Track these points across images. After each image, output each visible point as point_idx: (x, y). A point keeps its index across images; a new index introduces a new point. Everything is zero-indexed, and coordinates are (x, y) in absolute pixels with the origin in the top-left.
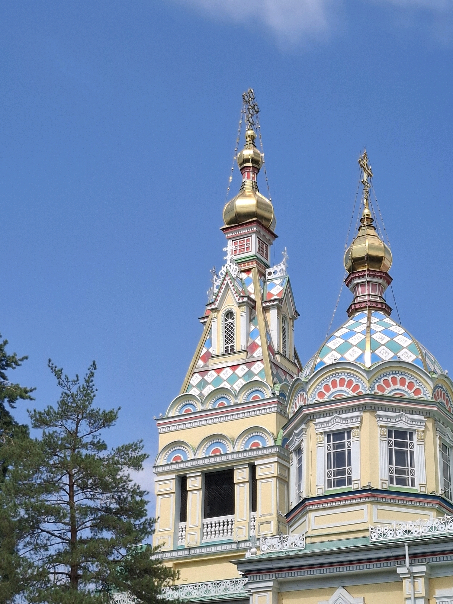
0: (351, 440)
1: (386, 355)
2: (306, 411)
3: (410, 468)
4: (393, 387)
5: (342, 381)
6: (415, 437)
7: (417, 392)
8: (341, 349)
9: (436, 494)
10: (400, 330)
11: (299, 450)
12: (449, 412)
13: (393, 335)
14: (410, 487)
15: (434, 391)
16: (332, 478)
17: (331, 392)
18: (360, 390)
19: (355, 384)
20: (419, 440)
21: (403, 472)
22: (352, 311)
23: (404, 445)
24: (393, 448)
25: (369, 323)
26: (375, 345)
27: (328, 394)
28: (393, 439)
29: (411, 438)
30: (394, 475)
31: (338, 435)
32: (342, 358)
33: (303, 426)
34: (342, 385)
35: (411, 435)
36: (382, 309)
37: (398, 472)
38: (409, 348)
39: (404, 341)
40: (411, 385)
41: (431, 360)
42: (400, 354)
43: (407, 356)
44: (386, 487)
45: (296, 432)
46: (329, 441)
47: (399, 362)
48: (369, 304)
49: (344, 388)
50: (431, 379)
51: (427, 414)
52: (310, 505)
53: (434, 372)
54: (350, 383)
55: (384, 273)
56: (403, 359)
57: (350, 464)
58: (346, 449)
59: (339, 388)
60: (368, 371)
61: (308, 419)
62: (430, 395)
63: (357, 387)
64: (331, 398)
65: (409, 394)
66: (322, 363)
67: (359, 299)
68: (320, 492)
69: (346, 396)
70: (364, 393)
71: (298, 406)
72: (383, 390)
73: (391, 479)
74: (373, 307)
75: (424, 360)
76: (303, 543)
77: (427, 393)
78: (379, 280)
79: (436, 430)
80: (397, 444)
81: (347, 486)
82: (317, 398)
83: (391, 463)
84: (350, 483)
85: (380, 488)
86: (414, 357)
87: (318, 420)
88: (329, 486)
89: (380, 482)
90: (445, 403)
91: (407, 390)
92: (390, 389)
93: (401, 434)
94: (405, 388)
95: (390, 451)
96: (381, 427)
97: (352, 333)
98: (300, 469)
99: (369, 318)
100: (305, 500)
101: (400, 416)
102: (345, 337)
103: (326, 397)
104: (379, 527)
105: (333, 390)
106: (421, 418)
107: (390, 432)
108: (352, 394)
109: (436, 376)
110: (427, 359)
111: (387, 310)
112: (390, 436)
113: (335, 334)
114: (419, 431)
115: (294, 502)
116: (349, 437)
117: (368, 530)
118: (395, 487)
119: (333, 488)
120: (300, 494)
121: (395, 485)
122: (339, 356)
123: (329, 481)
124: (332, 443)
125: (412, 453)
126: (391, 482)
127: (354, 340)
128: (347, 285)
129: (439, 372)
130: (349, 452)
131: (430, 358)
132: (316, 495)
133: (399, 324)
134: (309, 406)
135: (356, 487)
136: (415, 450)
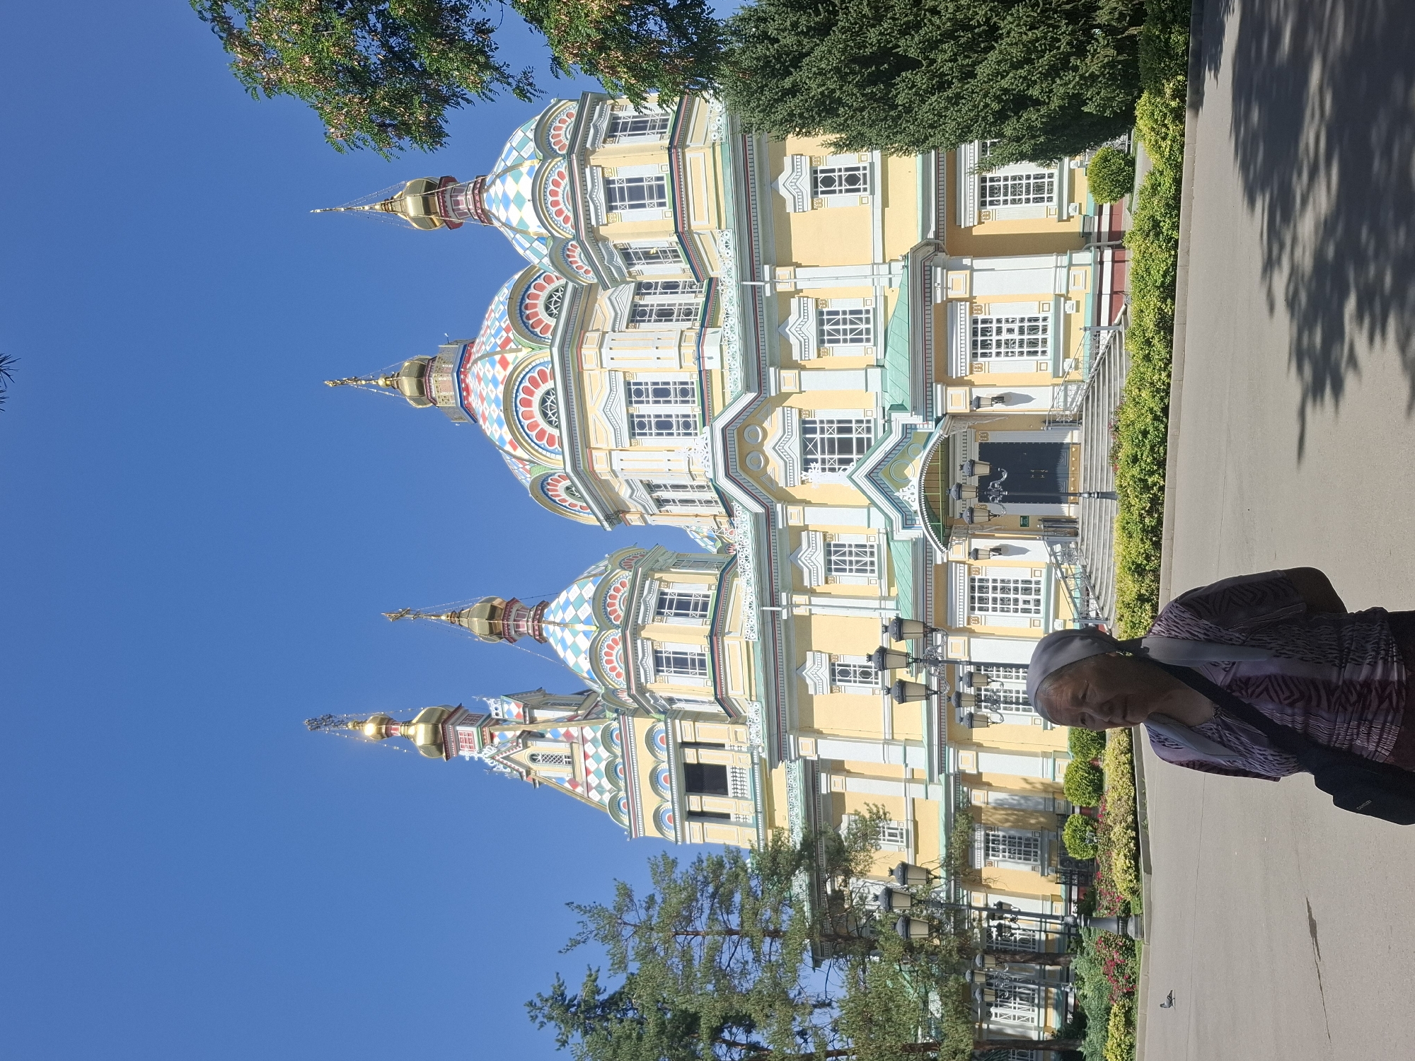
0: (663, 650)
1: (586, 610)
2: (634, 691)
3: (693, 598)
4: (617, 607)
5: (607, 654)
6: (666, 590)
7: (623, 584)
8: (577, 652)
9: (718, 576)
10: (563, 596)
11: (671, 701)
12: (643, 556)
13: (567, 603)
14: (710, 599)
15: (625, 569)
16: (697, 671)
17: (617, 666)
18: (617, 637)
19: (611, 642)
20: (668, 587)
21: (696, 604)
22: (542, 640)
23: (671, 601)
24: (673, 611)
25: (554, 623)
26: (576, 619)
27: (619, 669)
28: (666, 611)
29: (666, 594)
30: (699, 613)
31: (658, 661)
32: (585, 652)
33: (647, 695)
34: (611, 655)
35: (663, 593)
36: (542, 610)
37: (695, 609)
38: (581, 588)
39: (573, 592)
40: (617, 590)
41: (595, 569)
42: (587, 597)
43: (589, 590)
44: (708, 622)
45: (652, 702)
46: (663, 671)
47: (594, 599)
48: (536, 622)
49: (614, 653)
50: (612, 571)
51: (645, 578)
52: (722, 694)
53: (606, 566)
54: (610, 647)
55: (507, 605)
56: (591, 594)
57: (686, 654)
58: (672, 655)
59: (614, 658)
60: (601, 629)
61: (642, 690)
62: (627, 573)
63: (614, 641)
64: (623, 666)
65: (625, 592)
66: (588, 672)
67: (530, 631)
68: (710, 683)
69: (621, 651)
70: (620, 634)
71: (627, 698)
72: (619, 616)
73: (702, 616)
74: (539, 618)
75: (594, 575)
76: (755, 703)
77: (626, 576)
78: (514, 610)
79: (661, 570)
80: (670, 608)
81: (706, 658)
82: (621, 679)
83: (687, 615)
84: (704, 655)
85: (710, 627)
86: (590, 585)
87: (643, 680)
88: (705, 674)
89: (704, 626)
90: (635, 560)
91: (620, 594)
92: (619, 610)
93: (661, 603)
94: (619, 595)
95: (676, 615)
96: (653, 621)
97: (563, 641)
98: (687, 701)
99: (550, 623)
100: (716, 698)
101: (645, 602)
102: (565, 647)
103: (621, 671)
104: (744, 632)
105: (615, 664)
106: (648, 583)
107: (659, 613)
108: (621, 645)
109: (610, 567)
110: (593, 573)
111: (544, 605)
112: (662, 614)
113: (562, 656)
114: (660, 586)
115: (717, 709)
116: (661, 652)
117: (747, 643)
118: (710, 612)
119: (707, 671)
120: (710, 703)
121: (708, 613)
122: (583, 655)
123: (700, 674)
124: (665, 669)
125: (680, 595)
126: (705, 616)
127: (569, 639)
128: (515, 641)
129: (606, 562)
130: (674, 653)
131: (593, 569)
132: (713, 688)
133: (557, 594)
134: (629, 688)
135: (707, 649)
136: (677, 591)
